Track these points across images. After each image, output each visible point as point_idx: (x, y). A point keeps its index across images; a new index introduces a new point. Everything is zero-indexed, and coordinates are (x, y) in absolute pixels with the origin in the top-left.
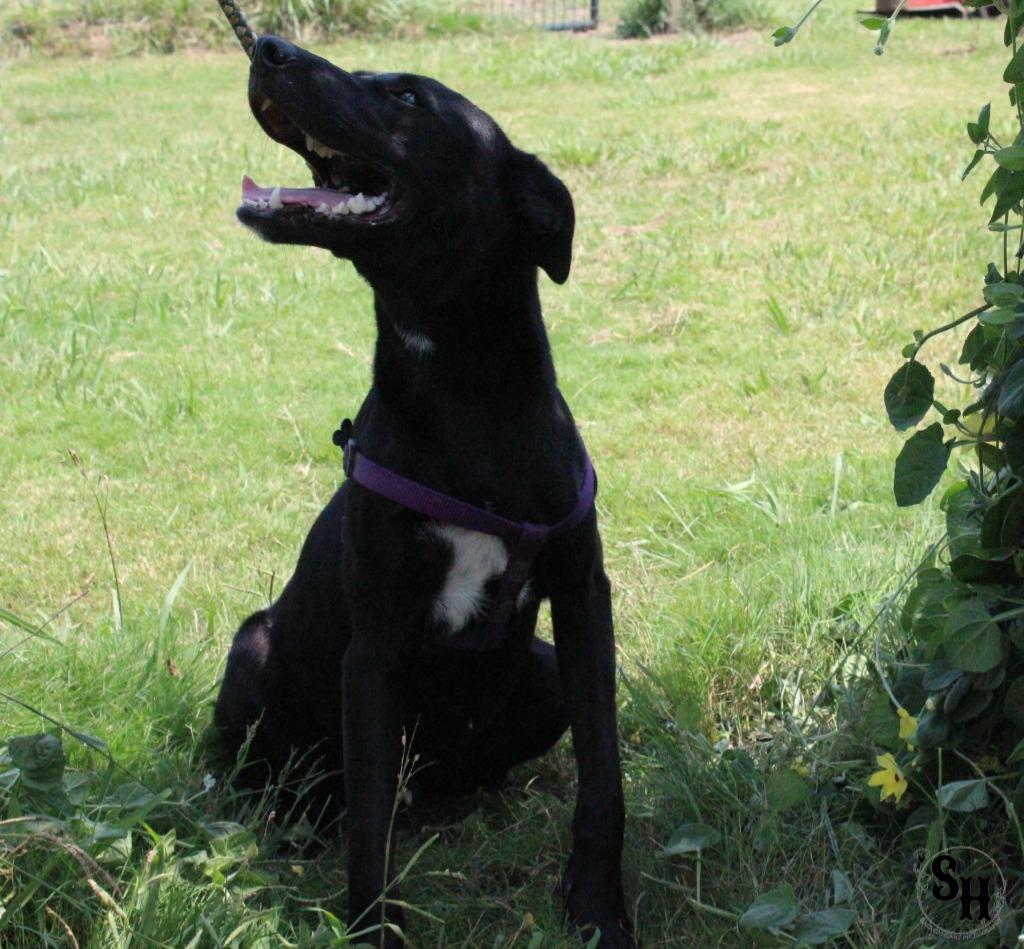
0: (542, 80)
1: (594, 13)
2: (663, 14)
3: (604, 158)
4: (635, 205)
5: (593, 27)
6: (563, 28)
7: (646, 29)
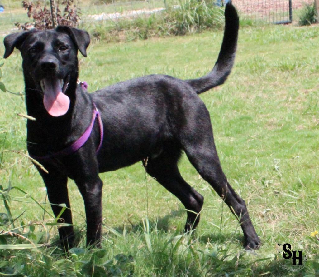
0: (274, 41)
1: (291, 18)
2: (315, 17)
3: (297, 67)
4: (308, 82)
5: (290, 23)
6: (280, 24)
7: (309, 22)
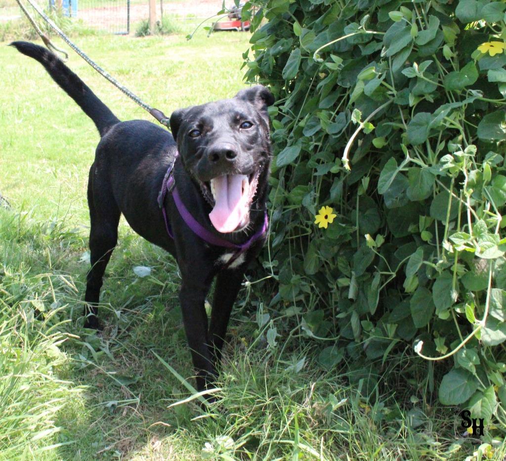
0: (113, 49)
1: (128, 30)
2: (149, 30)
3: (131, 72)
4: (140, 85)
5: (128, 34)
6: (119, 34)
7: (144, 34)
